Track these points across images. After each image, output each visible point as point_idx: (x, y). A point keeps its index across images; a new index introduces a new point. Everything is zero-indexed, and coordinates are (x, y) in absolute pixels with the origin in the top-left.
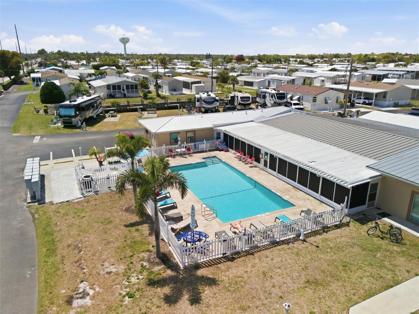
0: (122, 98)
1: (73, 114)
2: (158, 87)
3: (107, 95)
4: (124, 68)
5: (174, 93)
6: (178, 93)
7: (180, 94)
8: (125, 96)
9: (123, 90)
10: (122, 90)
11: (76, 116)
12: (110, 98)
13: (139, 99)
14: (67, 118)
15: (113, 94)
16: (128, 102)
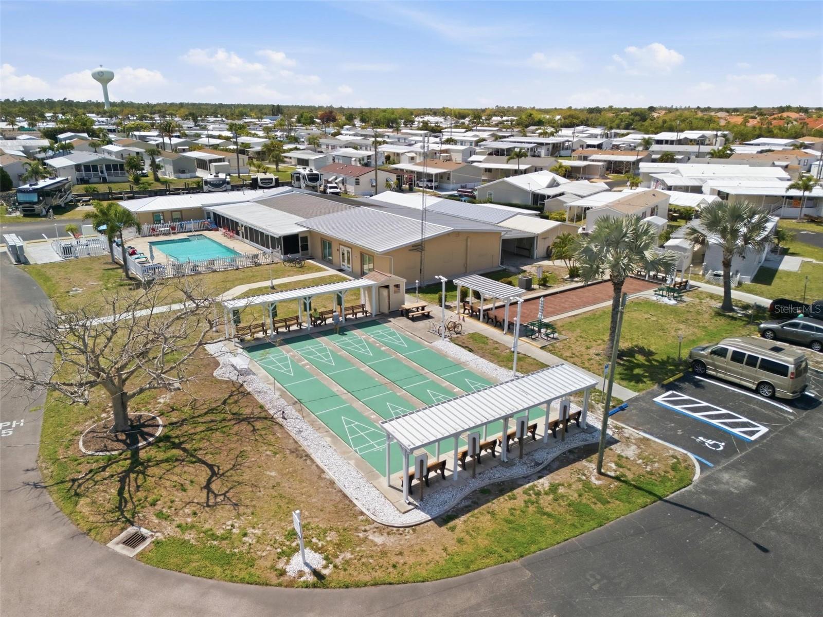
0: (101, 183)
1: (36, 200)
2: (156, 167)
3: (77, 179)
4: (104, 136)
5: (183, 175)
6: (188, 175)
7: (191, 178)
8: (104, 181)
9: (102, 172)
10: (99, 172)
11: (39, 202)
12: (82, 184)
13: (128, 185)
14: (27, 205)
15: (86, 178)
16: (110, 189)
